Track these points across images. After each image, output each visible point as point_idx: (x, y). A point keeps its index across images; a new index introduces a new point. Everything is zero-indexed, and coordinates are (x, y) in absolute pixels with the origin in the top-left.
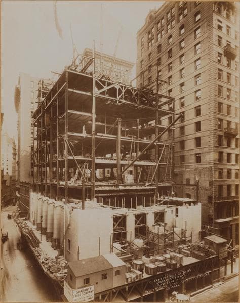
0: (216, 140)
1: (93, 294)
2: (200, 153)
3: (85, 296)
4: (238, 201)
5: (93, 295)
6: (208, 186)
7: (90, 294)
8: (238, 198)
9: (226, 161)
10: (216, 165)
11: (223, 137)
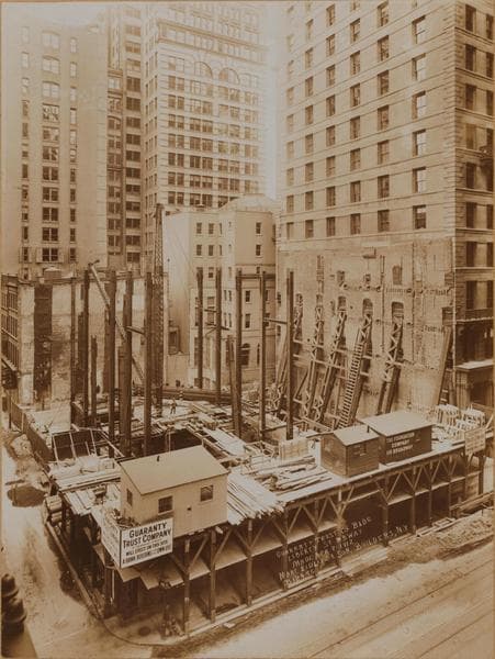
0: (461, 175)
1: (169, 539)
2: (423, 206)
3: (152, 542)
4: (491, 322)
5: (171, 542)
6: (443, 283)
7: (164, 538)
8: (491, 314)
9: (485, 225)
10: (461, 234)
11: (478, 169)
